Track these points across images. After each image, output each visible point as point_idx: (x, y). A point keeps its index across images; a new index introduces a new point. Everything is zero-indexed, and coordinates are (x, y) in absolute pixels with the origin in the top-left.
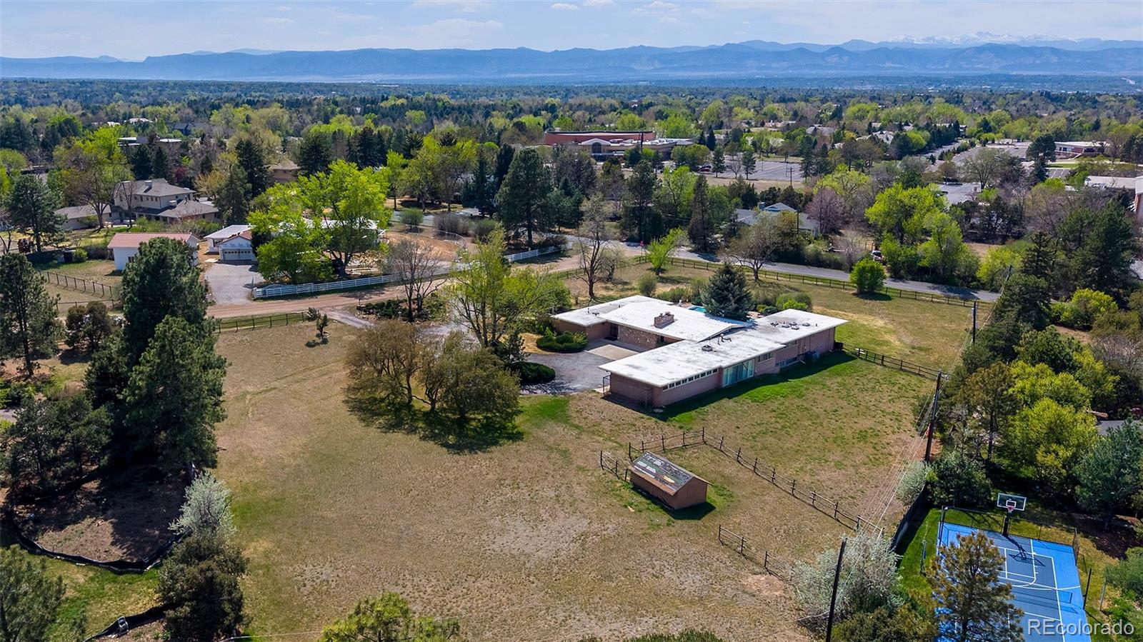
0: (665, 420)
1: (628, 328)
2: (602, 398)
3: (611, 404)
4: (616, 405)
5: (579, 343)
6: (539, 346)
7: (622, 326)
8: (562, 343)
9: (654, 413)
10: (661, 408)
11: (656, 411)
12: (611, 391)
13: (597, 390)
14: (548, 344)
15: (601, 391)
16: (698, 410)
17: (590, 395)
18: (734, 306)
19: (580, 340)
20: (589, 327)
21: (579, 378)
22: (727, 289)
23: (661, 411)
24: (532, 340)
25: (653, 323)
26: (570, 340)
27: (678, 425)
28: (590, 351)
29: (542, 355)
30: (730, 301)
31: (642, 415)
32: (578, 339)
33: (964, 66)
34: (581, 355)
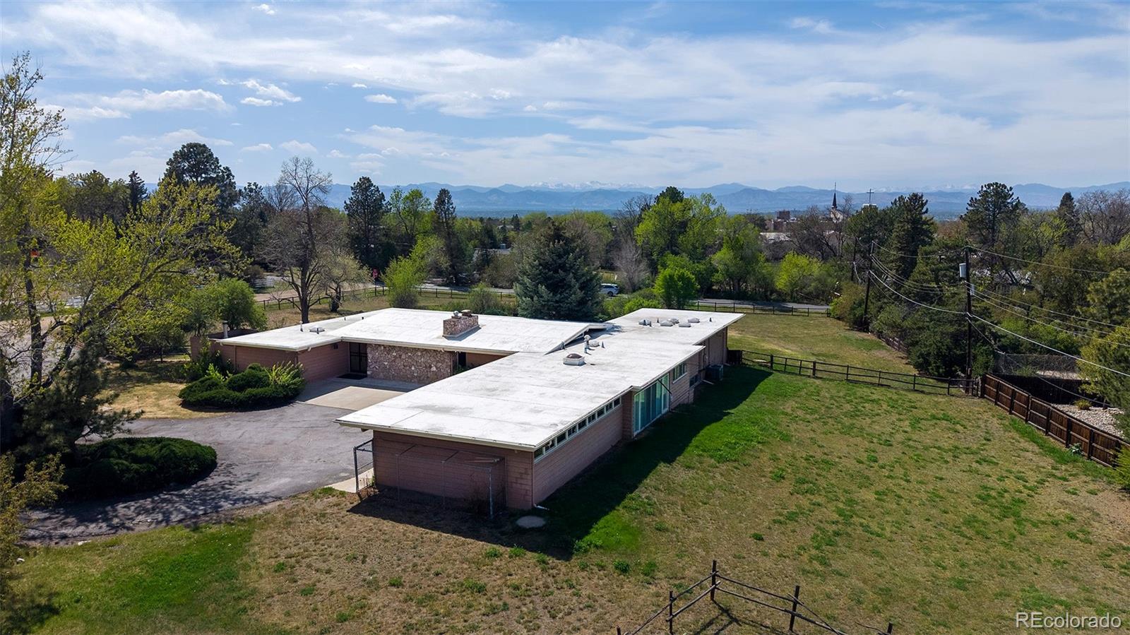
0: (565, 551)
1: (390, 348)
2: (354, 510)
3: (387, 525)
4: (401, 527)
5: (283, 386)
6: (185, 404)
7: (377, 346)
8: (241, 389)
9: (522, 531)
10: (534, 512)
11: (525, 522)
12: (377, 483)
13: (339, 486)
14: (206, 394)
15: (349, 486)
16: (626, 502)
17: (319, 505)
18: (580, 294)
19: (285, 378)
20: (304, 352)
21: (285, 462)
22: (562, 267)
23: (537, 522)
24: (172, 394)
25: (441, 332)
26: (260, 382)
27: (610, 561)
28: (309, 402)
29: (191, 419)
30: (570, 287)
31: (489, 547)
32: (280, 376)
33: (586, 204)
34: (290, 411)
